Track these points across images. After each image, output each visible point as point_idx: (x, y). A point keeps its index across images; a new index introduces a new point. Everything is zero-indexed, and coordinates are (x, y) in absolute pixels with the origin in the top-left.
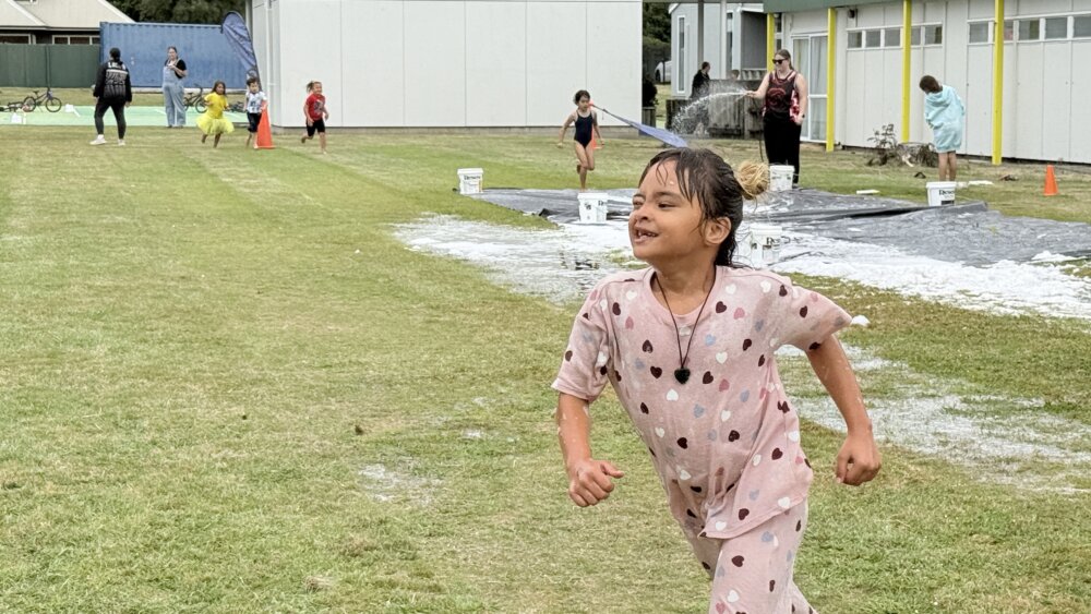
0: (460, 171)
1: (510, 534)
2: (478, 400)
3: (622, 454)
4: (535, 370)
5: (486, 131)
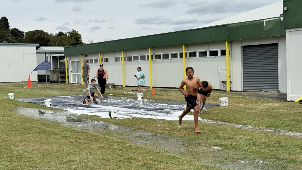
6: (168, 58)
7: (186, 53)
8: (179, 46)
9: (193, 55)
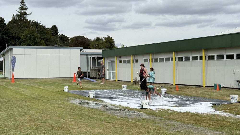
5: (52, 78)
6: (189, 60)
7: (205, 57)
8: (199, 50)
9: (211, 58)
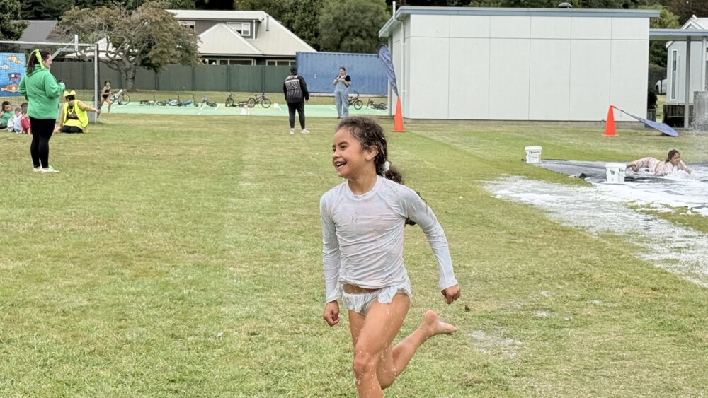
0: (526, 148)
1: (569, 378)
2: (544, 293)
3: (641, 330)
4: (581, 275)
5: (543, 123)
